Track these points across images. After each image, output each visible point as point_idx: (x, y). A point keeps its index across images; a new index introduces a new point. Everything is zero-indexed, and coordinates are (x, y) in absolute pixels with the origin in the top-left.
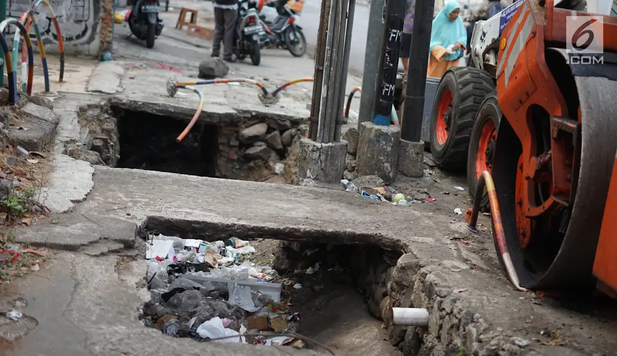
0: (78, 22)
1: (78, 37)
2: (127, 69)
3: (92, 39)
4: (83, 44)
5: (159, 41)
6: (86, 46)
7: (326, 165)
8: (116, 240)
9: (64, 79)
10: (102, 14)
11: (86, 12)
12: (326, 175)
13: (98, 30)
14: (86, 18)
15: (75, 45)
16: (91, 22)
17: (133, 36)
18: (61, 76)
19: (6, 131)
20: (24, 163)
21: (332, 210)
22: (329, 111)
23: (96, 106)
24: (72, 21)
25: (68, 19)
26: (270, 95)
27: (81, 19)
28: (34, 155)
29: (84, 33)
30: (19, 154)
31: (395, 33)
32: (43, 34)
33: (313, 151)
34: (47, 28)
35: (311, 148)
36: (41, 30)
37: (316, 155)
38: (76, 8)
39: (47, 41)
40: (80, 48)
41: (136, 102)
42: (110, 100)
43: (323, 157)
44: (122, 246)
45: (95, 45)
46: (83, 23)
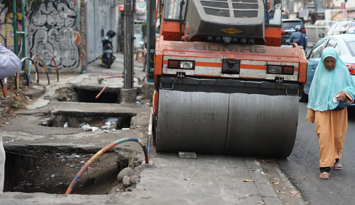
0: (72, 59)
1: (73, 65)
2: (90, 76)
3: (78, 66)
4: (75, 68)
5: (113, 65)
6: (76, 69)
7: (128, 96)
8: (42, 113)
9: (59, 80)
10: (81, 55)
11: (75, 55)
12: (129, 100)
13: (81, 62)
14: (75, 57)
15: (72, 69)
16: (77, 59)
17: (104, 64)
18: (58, 79)
19: (23, 92)
20: (27, 100)
21: (122, 109)
22: (128, 78)
23: (66, 88)
24: (70, 59)
25: (68, 58)
26: (142, 81)
27: (73, 58)
28: (31, 99)
29: (75, 63)
30: (26, 98)
31: (152, 51)
32: (58, 66)
33: (124, 92)
34: (60, 63)
35: (123, 91)
36: (57, 64)
37: (125, 93)
38: (71, 53)
39: (61, 68)
40: (74, 70)
41: (83, 86)
42: (73, 86)
43: (127, 94)
44: (44, 114)
45: (80, 68)
46: (75, 60)
